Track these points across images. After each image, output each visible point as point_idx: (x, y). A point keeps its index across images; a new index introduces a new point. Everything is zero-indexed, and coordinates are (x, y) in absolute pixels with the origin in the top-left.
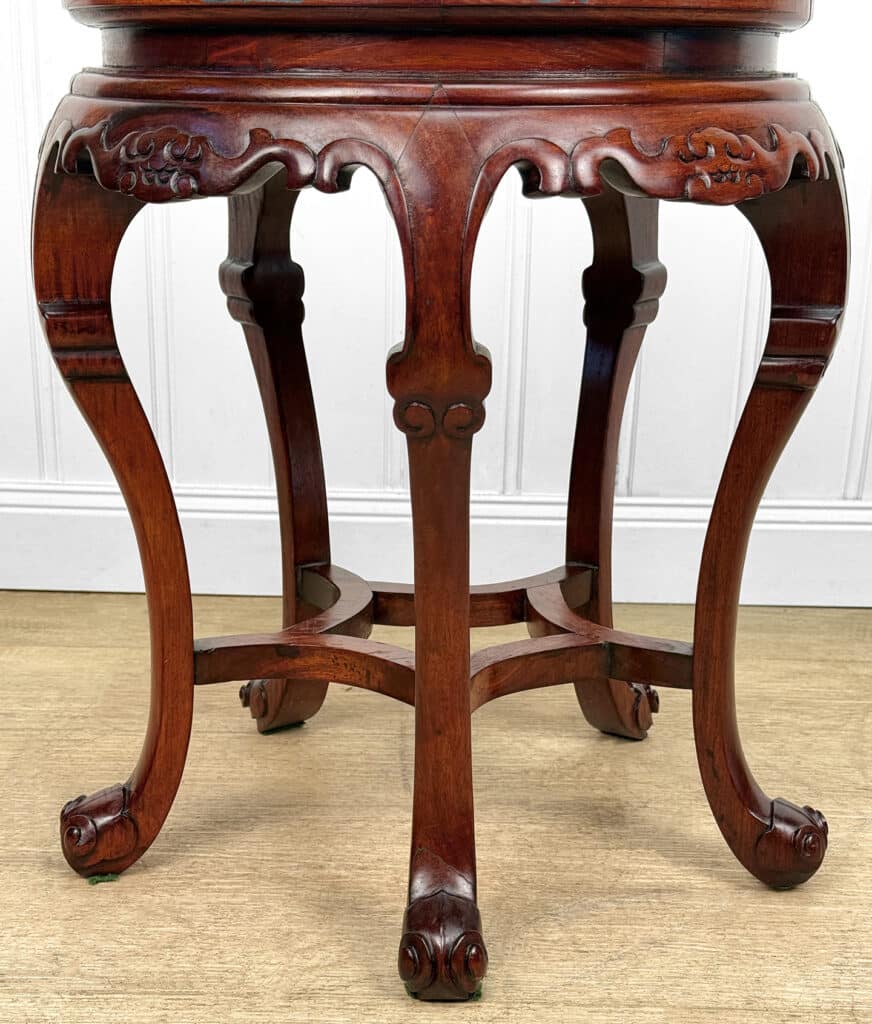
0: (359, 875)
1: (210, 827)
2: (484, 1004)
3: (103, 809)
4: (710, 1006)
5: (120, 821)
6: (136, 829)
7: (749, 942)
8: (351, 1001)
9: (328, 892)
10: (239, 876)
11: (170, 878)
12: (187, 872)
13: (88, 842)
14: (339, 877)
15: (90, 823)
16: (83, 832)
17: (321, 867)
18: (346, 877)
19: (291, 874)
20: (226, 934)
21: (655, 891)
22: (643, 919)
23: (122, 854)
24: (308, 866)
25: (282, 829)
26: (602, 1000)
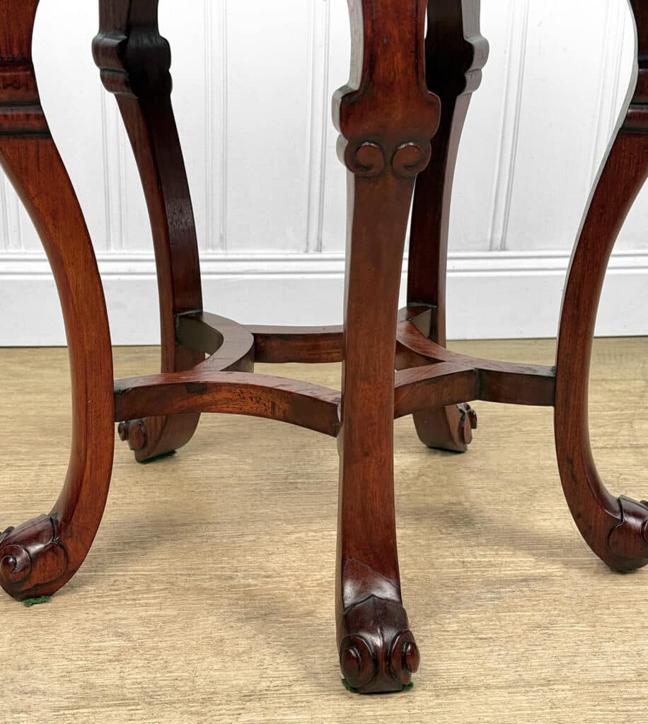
0: (267, 583)
1: (120, 547)
2: (417, 693)
3: (35, 538)
4: (609, 680)
5: (51, 549)
6: (66, 555)
7: (616, 620)
8: (298, 699)
9: (244, 600)
10: (158, 590)
11: (98, 597)
12: (111, 590)
13: (24, 569)
14: (249, 585)
15: (24, 551)
16: (18, 560)
17: (231, 578)
18: (256, 585)
19: (205, 585)
20: (164, 644)
21: (523, 580)
22: (522, 606)
23: (54, 578)
24: (219, 577)
25: (185, 546)
26: (516, 682)
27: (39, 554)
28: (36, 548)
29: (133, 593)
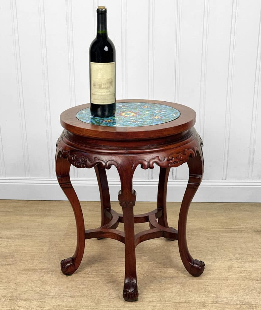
3: (68, 262)
5: (71, 265)
6: (75, 266)
16: (65, 267)
23: (72, 271)
27: (69, 266)
28: (69, 264)
29: (88, 275)
